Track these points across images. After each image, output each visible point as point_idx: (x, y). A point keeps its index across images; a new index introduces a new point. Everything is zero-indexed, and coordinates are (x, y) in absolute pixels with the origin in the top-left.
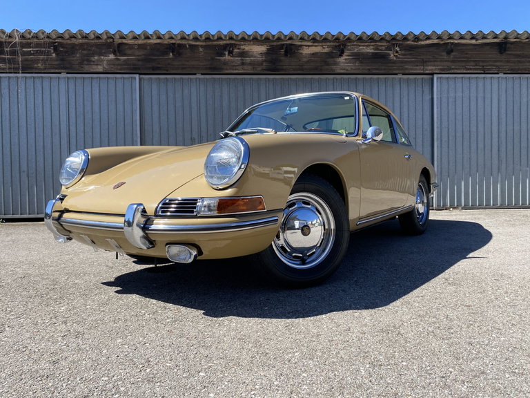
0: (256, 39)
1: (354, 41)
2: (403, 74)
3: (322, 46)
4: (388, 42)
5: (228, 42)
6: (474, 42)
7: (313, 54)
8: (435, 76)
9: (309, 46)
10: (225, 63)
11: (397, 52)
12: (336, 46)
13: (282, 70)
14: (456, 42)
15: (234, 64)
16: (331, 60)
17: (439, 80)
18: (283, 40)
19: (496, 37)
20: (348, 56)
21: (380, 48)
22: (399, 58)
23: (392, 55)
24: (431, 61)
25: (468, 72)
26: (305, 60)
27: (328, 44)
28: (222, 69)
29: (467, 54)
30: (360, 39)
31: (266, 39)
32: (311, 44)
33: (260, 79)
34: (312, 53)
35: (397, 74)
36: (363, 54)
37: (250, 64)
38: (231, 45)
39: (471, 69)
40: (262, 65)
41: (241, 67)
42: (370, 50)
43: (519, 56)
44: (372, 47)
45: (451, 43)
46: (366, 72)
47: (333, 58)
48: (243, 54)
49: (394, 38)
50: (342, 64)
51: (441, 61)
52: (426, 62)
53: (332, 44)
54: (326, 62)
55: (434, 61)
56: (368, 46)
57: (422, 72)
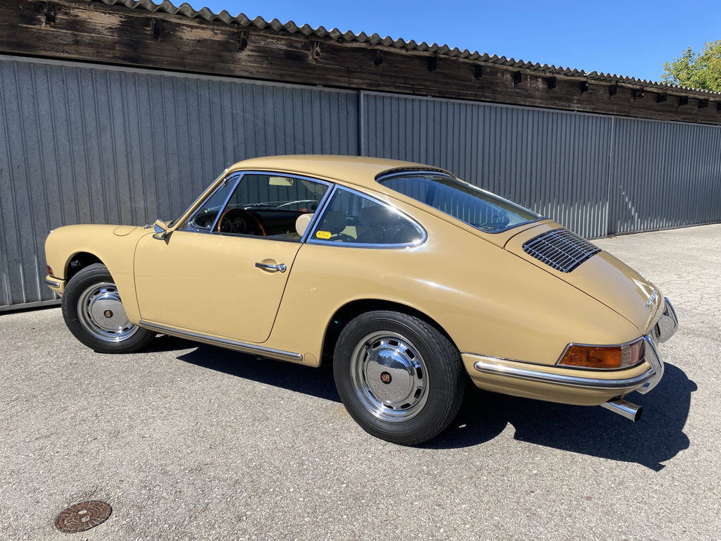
1: (261, 30)
2: (324, 86)
3: (213, 30)
4: (307, 37)
6: (403, 52)
7: (199, 41)
8: (362, 93)
9: (192, 27)
10: (41, 37)
11: (318, 54)
12: (234, 33)
13: (149, 61)
14: (386, 49)
15: (55, 41)
16: (226, 55)
17: (366, 98)
18: (148, 11)
19: (426, 49)
20: (252, 51)
21: (295, 45)
22: (320, 62)
23: (311, 58)
24: (357, 72)
25: (397, 91)
26: (188, 49)
27: (223, 28)
28: (36, 48)
29: (396, 67)
30: (268, 27)
31: (119, 5)
32: (196, 24)
33: (111, 72)
34: (197, 38)
35: (315, 85)
36: (272, 50)
37: (90, 44)
38: (51, 5)
39: (399, 87)
40: (113, 48)
41: (73, 47)
42: (280, 45)
43: (446, 76)
44: (284, 42)
45: (381, 51)
46: (278, 78)
47: (230, 51)
48: (75, 25)
49: (313, 33)
50: (244, 63)
51: (368, 73)
52: (352, 72)
53: (227, 29)
54: (220, 56)
55: (361, 72)
56: (278, 39)
57: (348, 85)
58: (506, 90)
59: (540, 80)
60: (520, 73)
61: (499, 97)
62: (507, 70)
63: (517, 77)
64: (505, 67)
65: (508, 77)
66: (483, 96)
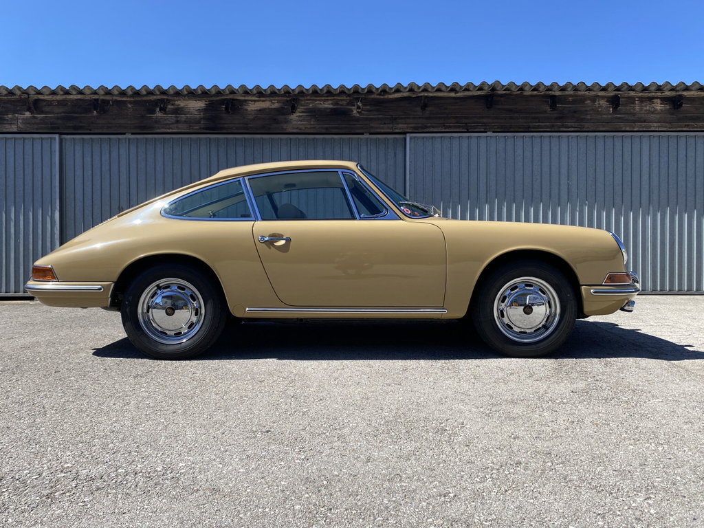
0: (191, 94)
1: (307, 95)
2: (370, 134)
3: (271, 101)
4: (349, 95)
5: (159, 97)
6: (453, 94)
7: (260, 110)
8: (408, 136)
9: (255, 101)
10: (157, 121)
11: (359, 107)
12: (287, 101)
13: (222, 128)
14: (431, 95)
15: (166, 122)
16: (281, 118)
17: (413, 140)
18: (223, 94)
19: (479, 89)
20: (302, 112)
21: (340, 103)
22: (363, 114)
23: (355, 112)
24: (402, 118)
25: (447, 130)
26: (250, 117)
27: (278, 98)
28: (154, 128)
29: (446, 109)
30: (313, 93)
31: (203, 94)
32: (257, 99)
33: (200, 139)
34: (259, 108)
35: (363, 134)
36: (320, 110)
37: (186, 122)
38: (162, 101)
39: (450, 127)
40: (200, 123)
41: (175, 125)
42: (328, 105)
43: (510, 111)
44: (330, 102)
45: (426, 97)
46: (323, 131)
47: (283, 114)
48: (178, 111)
49: (353, 92)
50: (294, 122)
51: (414, 118)
52: (396, 119)
53: (280, 98)
54: (275, 119)
55: (405, 118)
56: (325, 100)
57: (391, 131)
58: (599, 117)
59: (659, 101)
60: (619, 97)
61: (587, 126)
62: (598, 96)
63: (615, 101)
64: (593, 93)
65: (603, 103)
66: (563, 126)
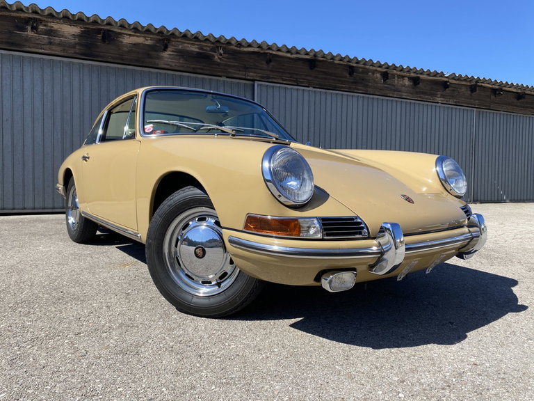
0: (66, 18)
1: (178, 38)
2: (227, 77)
3: (145, 37)
4: (213, 43)
5: (31, 16)
6: (289, 55)
7: (135, 44)
8: (256, 83)
9: (130, 35)
10: (27, 39)
11: (221, 55)
12: (160, 40)
13: (98, 56)
14: (274, 53)
15: (37, 42)
16: (153, 53)
17: (259, 87)
18: (100, 25)
19: (307, 54)
20: (173, 51)
21: (205, 48)
22: (223, 61)
23: (216, 57)
24: (252, 68)
25: (284, 82)
26: (125, 49)
27: (151, 36)
28: (24, 46)
29: (283, 65)
30: (185, 36)
31: (80, 20)
32: (132, 33)
33: (73, 63)
34: (134, 42)
35: (221, 76)
36: (187, 51)
37: (59, 45)
38: (35, 20)
39: (286, 80)
40: (74, 47)
41: (48, 46)
42: (194, 48)
43: (325, 73)
44: (197, 46)
45: (271, 54)
46: (191, 70)
47: (156, 51)
48: (51, 32)
49: (218, 41)
50: (166, 60)
51: (261, 69)
52: (248, 68)
53: (155, 36)
54: (149, 54)
55: (255, 68)
56: (192, 44)
57: (244, 77)
58: (376, 85)
59: (407, 79)
60: (387, 73)
61: (370, 90)
62: (376, 70)
63: (385, 76)
64: (374, 68)
65: (378, 75)
66: (356, 88)
